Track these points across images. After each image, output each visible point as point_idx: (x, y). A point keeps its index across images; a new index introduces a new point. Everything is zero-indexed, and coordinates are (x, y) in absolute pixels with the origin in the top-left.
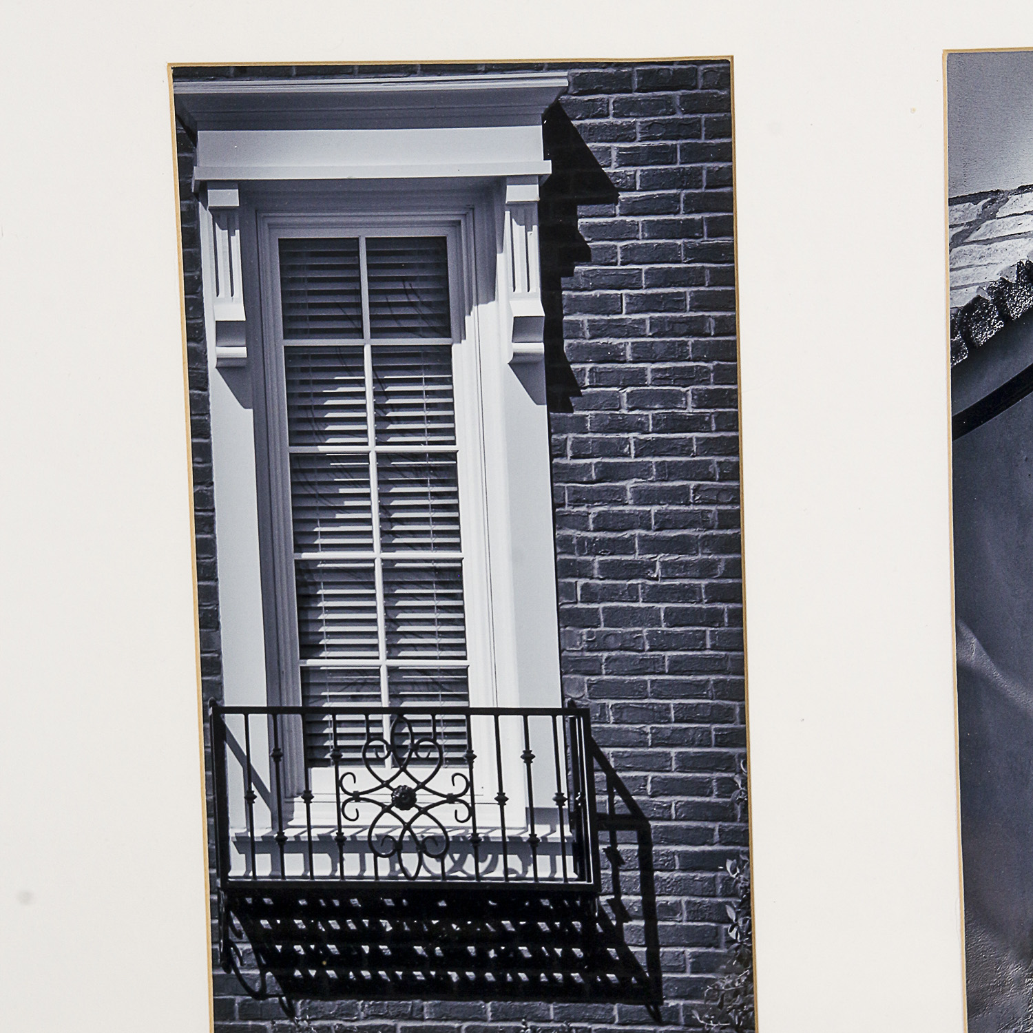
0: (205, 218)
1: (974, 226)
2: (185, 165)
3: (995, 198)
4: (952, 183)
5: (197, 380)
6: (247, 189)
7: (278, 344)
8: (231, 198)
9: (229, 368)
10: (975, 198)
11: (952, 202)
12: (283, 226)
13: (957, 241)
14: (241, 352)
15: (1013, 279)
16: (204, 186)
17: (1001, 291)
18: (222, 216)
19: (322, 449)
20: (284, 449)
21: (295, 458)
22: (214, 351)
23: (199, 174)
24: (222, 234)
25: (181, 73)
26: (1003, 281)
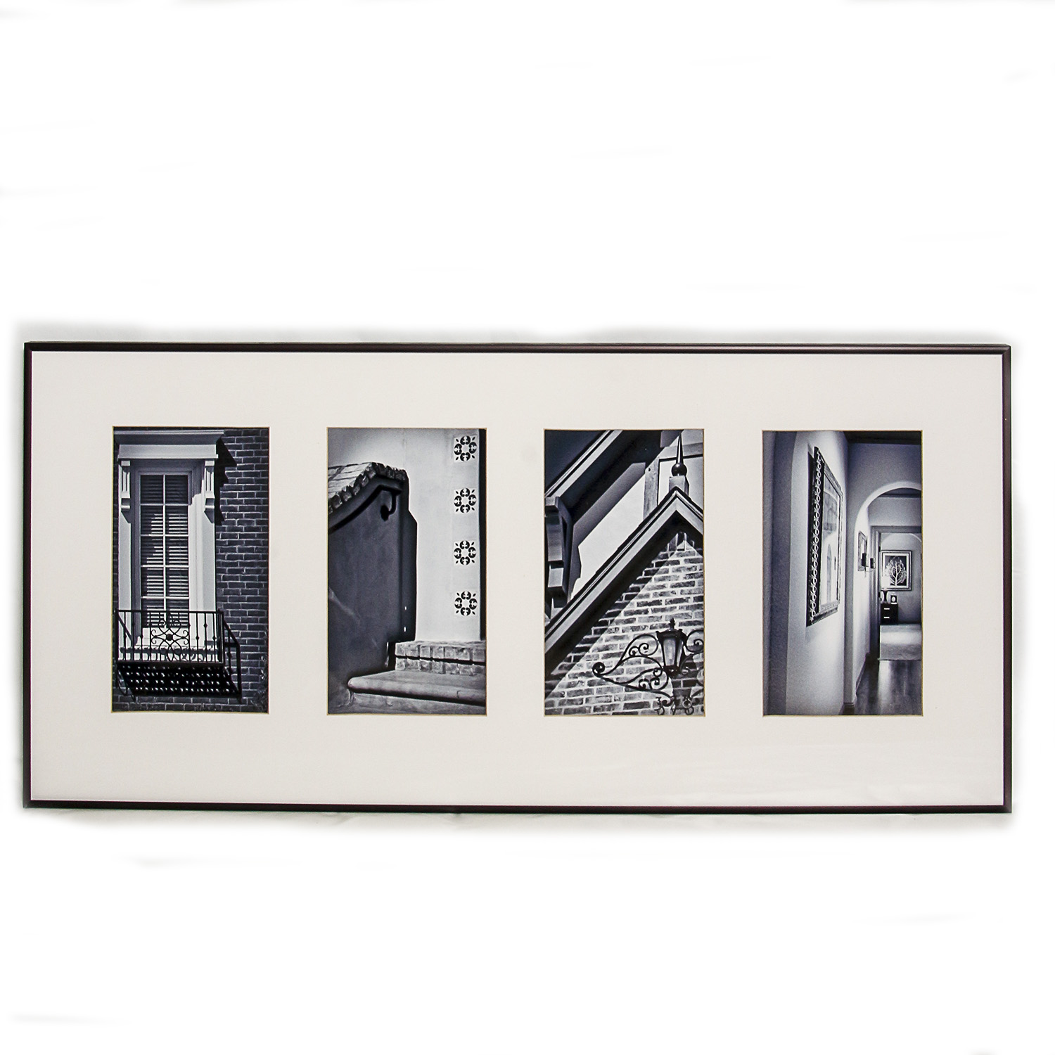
0: (120, 469)
1: (335, 475)
2: (115, 454)
3: (341, 468)
4: (329, 464)
5: (115, 515)
6: (132, 461)
7: (139, 505)
8: (128, 463)
9: (124, 511)
10: (335, 468)
11: (329, 469)
12: (144, 472)
13: (329, 480)
14: (128, 507)
15: (345, 490)
16: (120, 460)
17: (342, 493)
18: (124, 468)
19: (150, 535)
20: (139, 535)
21: (141, 537)
22: (121, 507)
23: (119, 457)
24: (125, 473)
25: (116, 429)
26: (343, 491)
